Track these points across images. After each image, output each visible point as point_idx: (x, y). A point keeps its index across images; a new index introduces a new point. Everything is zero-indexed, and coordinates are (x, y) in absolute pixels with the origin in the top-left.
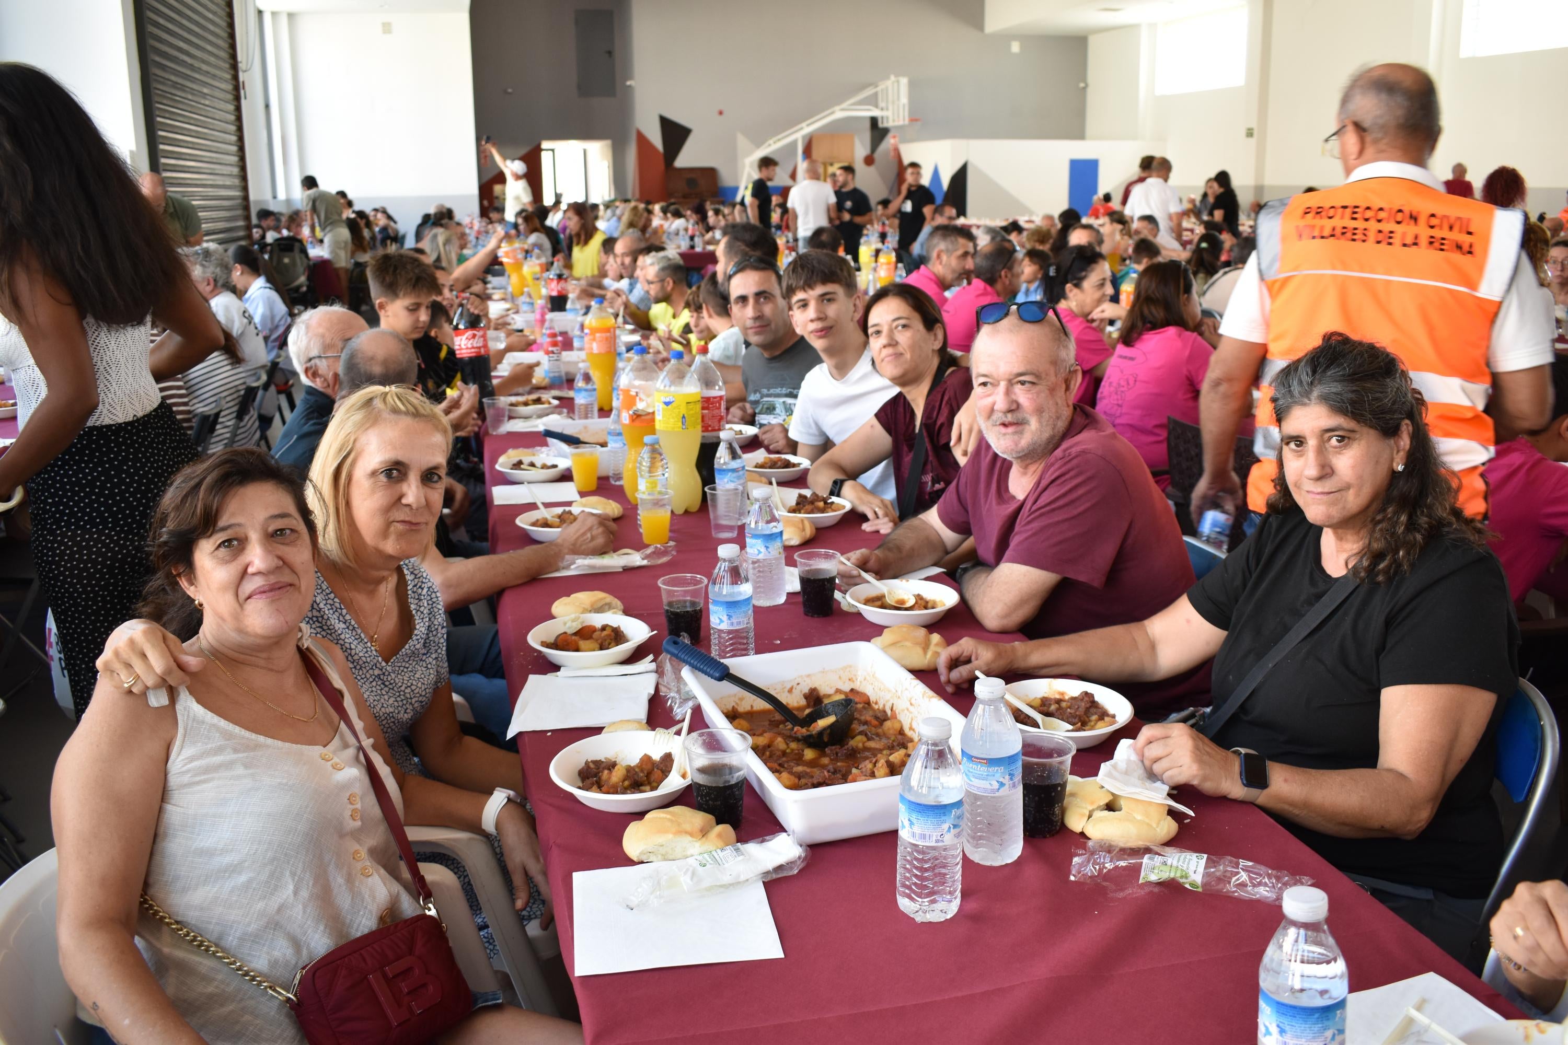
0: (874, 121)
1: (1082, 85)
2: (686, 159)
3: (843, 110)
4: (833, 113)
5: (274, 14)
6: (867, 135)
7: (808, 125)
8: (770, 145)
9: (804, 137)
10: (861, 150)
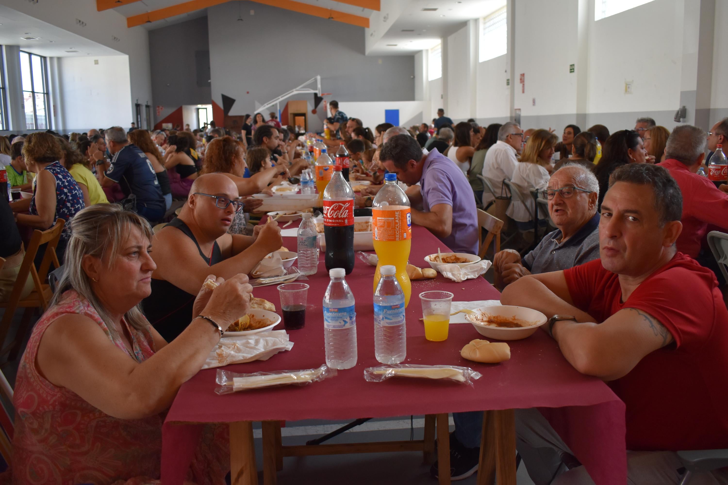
0: (316, 94)
1: (412, 77)
2: (233, 112)
3: (296, 90)
4: (293, 92)
5: (51, 58)
6: (313, 101)
7: (282, 97)
8: (265, 106)
9: (280, 102)
10: (310, 107)
